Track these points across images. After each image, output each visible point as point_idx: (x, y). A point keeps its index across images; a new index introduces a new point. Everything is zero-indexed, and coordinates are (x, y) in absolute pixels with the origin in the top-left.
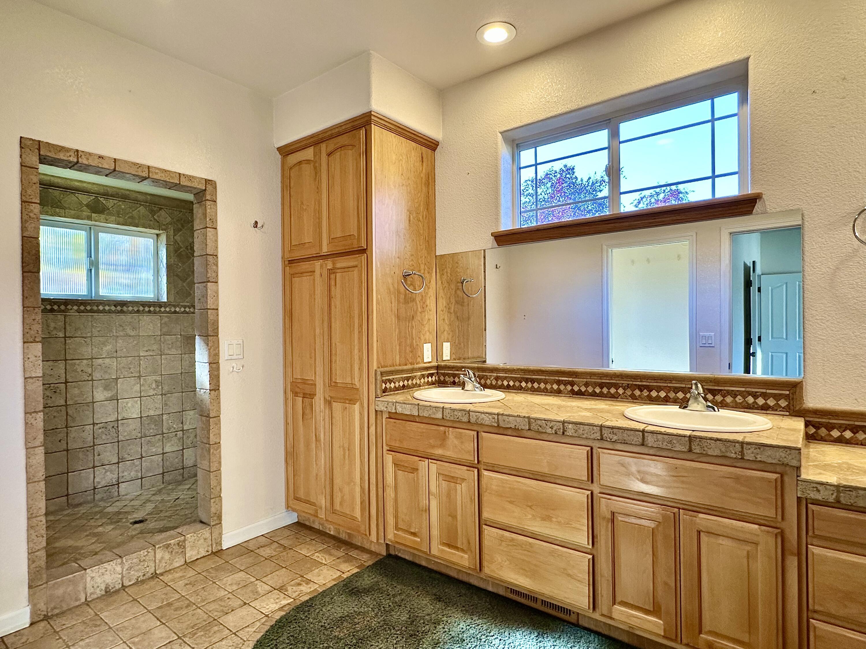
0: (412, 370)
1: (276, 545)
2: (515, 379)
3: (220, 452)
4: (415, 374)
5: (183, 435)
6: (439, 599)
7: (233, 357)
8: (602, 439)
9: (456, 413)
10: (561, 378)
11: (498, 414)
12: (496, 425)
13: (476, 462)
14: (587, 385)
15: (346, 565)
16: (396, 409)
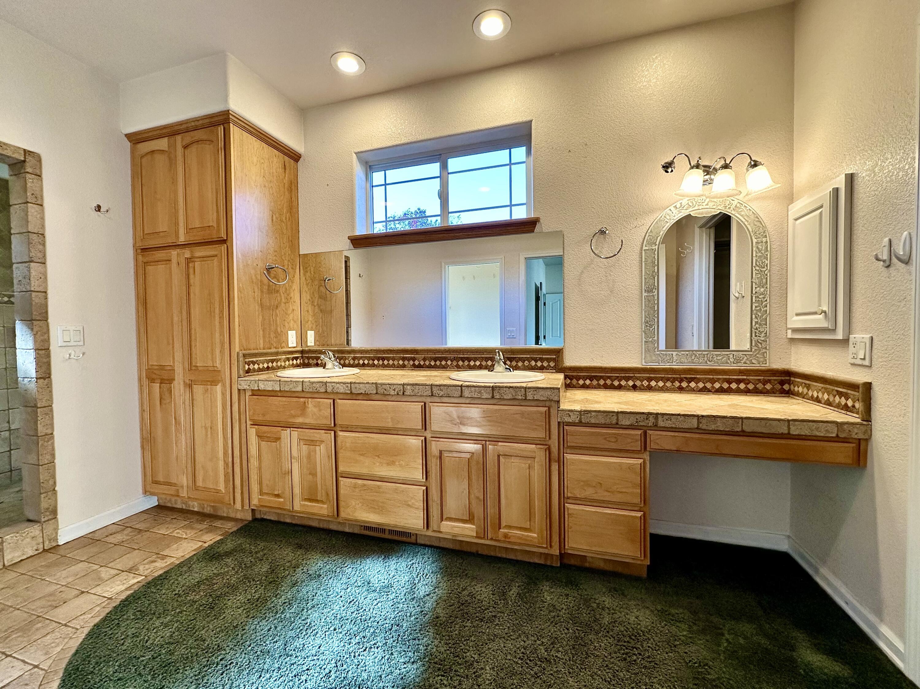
0: (277, 354)
1: (129, 529)
2: (369, 359)
3: (53, 444)
4: (280, 357)
5: (10, 435)
6: (300, 547)
7: (68, 344)
8: (432, 395)
9: (314, 385)
10: (405, 356)
11: (351, 383)
12: (349, 392)
13: (333, 425)
14: (424, 359)
15: (210, 535)
16: (258, 386)
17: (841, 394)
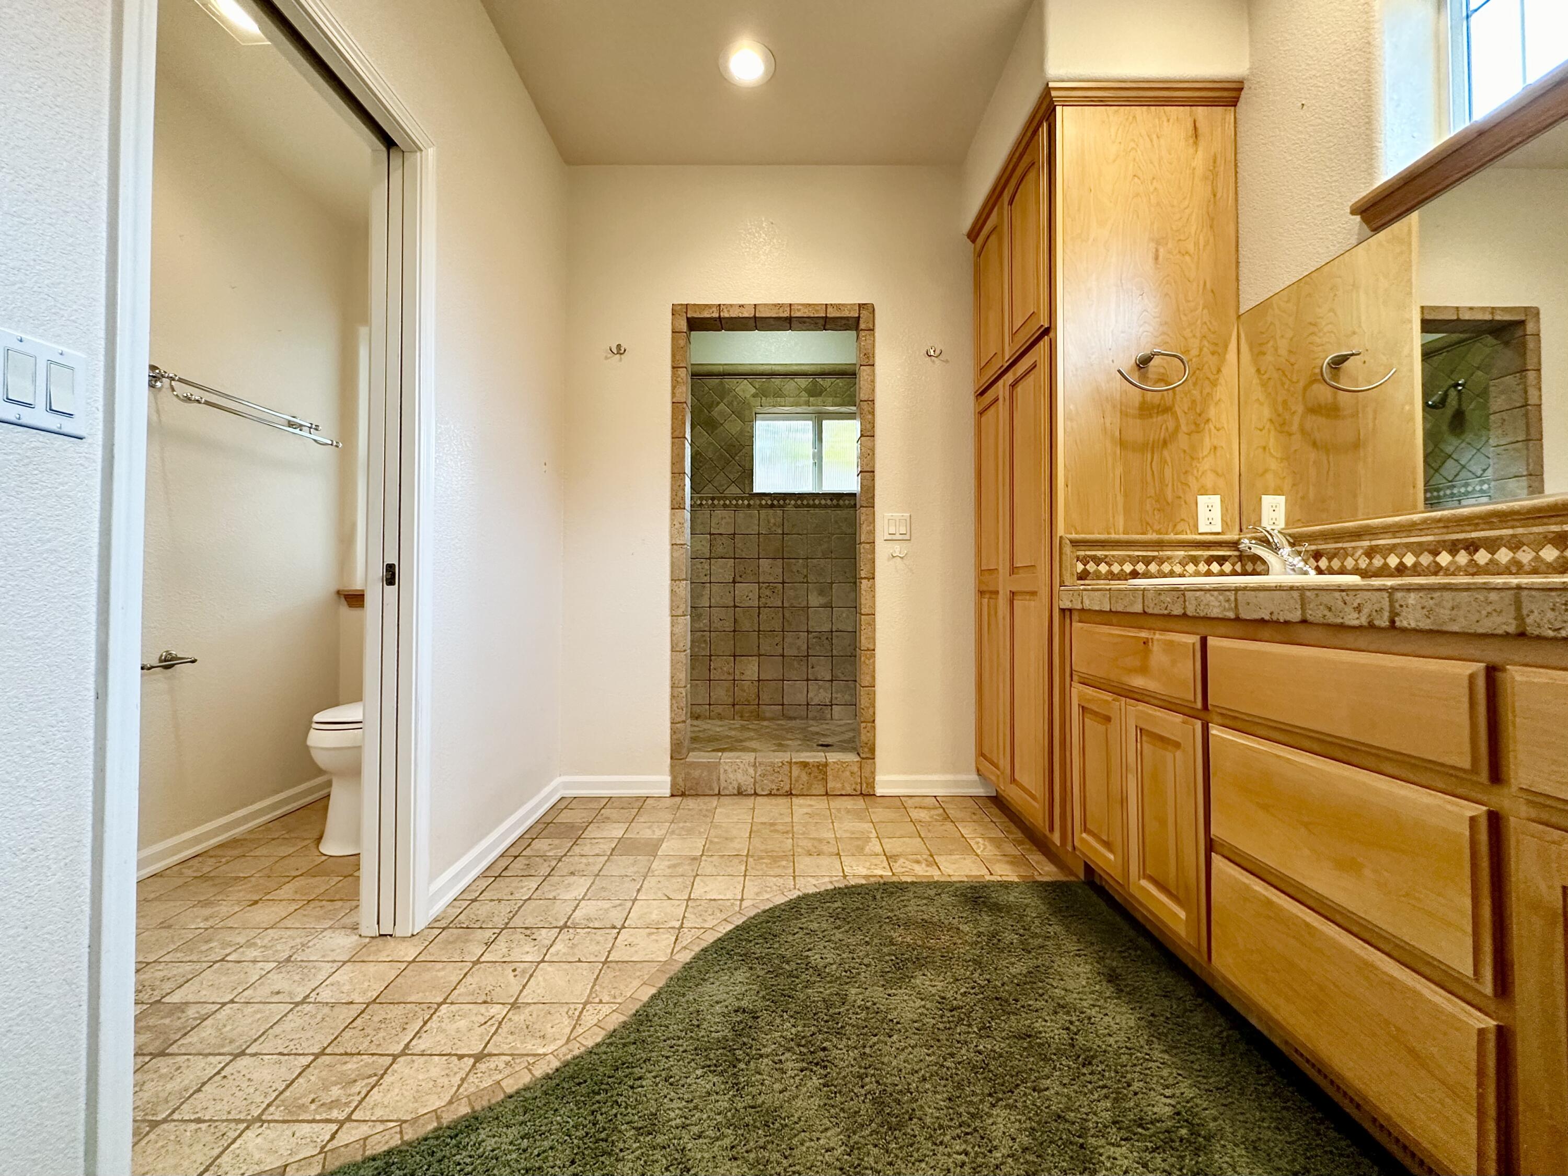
0: (1160, 545)
2: (1418, 549)
3: (874, 662)
4: (1169, 553)
7: (894, 537)
9: (1163, 597)
16: (1082, 603)
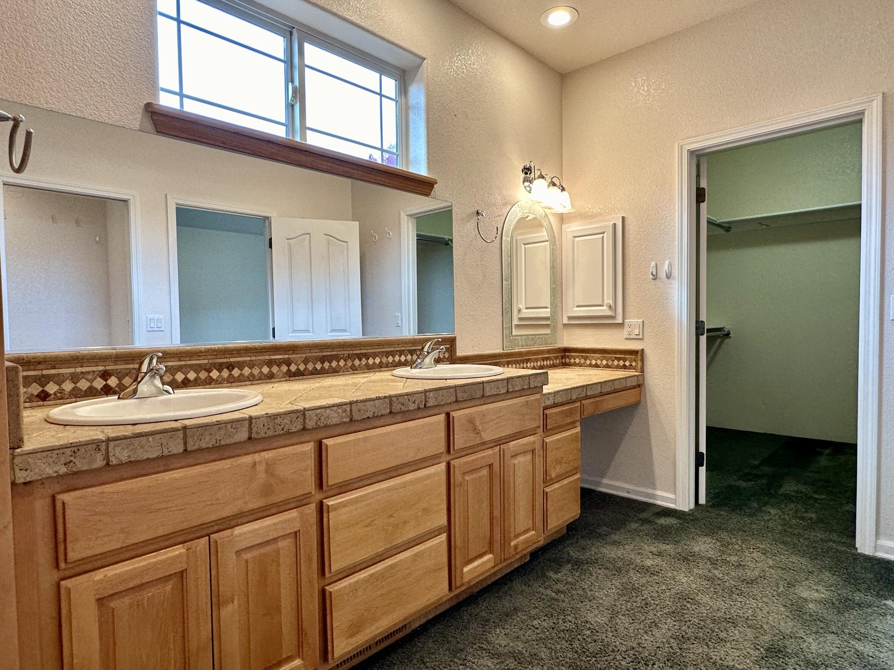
17: (619, 359)
